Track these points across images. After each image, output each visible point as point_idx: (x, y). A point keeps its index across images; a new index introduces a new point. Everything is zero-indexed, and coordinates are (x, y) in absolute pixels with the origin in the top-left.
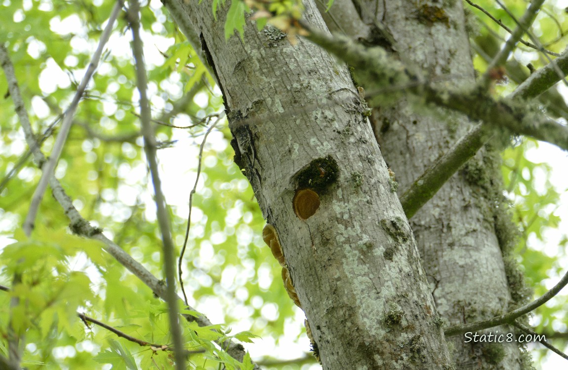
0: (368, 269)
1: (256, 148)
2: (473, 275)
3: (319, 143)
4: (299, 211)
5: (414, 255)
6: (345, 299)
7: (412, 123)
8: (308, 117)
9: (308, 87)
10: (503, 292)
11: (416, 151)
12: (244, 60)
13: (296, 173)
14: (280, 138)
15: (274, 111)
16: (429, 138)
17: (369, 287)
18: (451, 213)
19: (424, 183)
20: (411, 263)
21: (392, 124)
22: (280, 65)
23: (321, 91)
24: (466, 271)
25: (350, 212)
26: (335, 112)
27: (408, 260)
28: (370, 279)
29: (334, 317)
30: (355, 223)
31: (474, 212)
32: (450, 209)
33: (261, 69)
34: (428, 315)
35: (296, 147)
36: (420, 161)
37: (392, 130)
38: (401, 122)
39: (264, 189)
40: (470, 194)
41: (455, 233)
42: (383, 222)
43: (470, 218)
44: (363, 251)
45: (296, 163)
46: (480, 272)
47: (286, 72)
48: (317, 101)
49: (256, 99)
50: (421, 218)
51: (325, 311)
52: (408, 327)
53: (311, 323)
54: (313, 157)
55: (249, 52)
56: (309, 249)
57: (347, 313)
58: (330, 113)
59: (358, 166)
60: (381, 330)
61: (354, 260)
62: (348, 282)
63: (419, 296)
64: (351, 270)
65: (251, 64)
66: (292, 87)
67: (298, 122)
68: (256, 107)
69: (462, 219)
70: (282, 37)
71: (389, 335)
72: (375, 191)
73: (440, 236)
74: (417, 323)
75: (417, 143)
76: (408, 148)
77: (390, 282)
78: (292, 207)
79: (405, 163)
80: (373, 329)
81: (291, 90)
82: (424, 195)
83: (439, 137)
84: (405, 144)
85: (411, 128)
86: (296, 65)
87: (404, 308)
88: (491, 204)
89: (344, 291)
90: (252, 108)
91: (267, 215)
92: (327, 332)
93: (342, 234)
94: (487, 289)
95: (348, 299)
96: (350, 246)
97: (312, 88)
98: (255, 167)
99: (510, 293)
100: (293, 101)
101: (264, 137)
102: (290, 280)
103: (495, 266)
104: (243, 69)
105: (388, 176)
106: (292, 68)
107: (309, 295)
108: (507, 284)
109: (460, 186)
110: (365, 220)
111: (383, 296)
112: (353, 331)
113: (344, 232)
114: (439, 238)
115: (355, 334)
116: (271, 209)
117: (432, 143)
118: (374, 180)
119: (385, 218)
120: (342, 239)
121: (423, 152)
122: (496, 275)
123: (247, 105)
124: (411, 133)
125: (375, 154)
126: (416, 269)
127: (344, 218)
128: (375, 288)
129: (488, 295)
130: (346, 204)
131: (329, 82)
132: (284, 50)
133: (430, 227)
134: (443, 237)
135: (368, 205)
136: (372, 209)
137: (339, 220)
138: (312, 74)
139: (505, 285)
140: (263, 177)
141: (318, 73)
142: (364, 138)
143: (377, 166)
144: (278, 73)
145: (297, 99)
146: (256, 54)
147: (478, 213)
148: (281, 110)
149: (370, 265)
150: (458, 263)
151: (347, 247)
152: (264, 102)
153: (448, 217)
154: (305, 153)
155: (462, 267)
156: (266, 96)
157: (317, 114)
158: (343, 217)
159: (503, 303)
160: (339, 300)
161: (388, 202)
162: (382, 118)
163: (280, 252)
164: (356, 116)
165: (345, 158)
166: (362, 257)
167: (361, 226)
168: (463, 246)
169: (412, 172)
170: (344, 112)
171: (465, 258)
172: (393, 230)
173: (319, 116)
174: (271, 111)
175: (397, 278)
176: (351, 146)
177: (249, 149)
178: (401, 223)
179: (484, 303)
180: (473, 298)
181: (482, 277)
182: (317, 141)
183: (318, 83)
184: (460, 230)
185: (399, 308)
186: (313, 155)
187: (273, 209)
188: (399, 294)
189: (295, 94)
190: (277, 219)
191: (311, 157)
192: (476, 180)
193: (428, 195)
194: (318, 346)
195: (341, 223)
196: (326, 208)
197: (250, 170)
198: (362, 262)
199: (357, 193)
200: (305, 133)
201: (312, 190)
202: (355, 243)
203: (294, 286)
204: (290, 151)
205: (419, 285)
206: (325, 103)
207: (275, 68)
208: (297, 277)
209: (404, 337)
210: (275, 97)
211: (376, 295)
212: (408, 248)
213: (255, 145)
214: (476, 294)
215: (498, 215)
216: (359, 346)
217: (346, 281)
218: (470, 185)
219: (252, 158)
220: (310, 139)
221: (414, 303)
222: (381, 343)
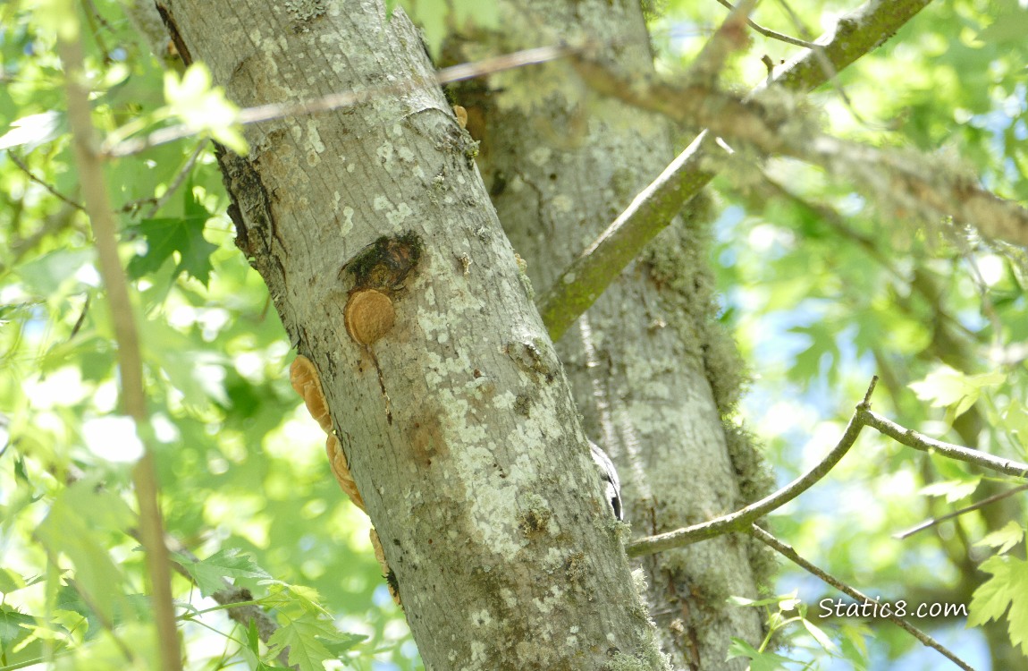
0: (486, 432)
1: (275, 218)
2: (669, 452)
3: (390, 206)
4: (355, 330)
5: (568, 406)
6: (445, 488)
7: (547, 177)
8: (370, 160)
9: (368, 105)
10: (725, 481)
11: (556, 228)
12: (249, 58)
13: (350, 261)
14: (319, 199)
15: (307, 149)
16: (580, 204)
17: (488, 467)
18: (625, 340)
19: (576, 280)
20: (562, 421)
21: (511, 180)
22: (314, 66)
23: (390, 113)
24: (655, 445)
25: (449, 329)
26: (417, 149)
27: (558, 415)
28: (490, 451)
29: (426, 522)
30: (459, 351)
31: (667, 338)
32: (623, 332)
33: (280, 73)
34: (597, 515)
35: (349, 212)
36: (565, 246)
37: (512, 192)
38: (527, 176)
39: (291, 292)
40: (659, 304)
41: (633, 377)
42: (510, 347)
43: (661, 348)
44: (475, 400)
45: (349, 242)
46: (682, 446)
47: (327, 78)
48: (385, 132)
49: (273, 128)
50: (569, 350)
51: (409, 512)
52: (560, 537)
53: (384, 534)
54: (381, 232)
55: (258, 43)
56: (376, 399)
57: (449, 513)
58: (408, 151)
59: (463, 246)
60: (511, 542)
61: (459, 417)
62: (449, 457)
63: (578, 481)
64: (454, 435)
65: (261, 65)
66: (338, 106)
67: (351, 168)
68: (273, 142)
69: (645, 350)
70: (318, 15)
71: (526, 551)
72: (495, 292)
73: (606, 382)
74: (577, 529)
75: (557, 214)
76: (542, 224)
77: (525, 457)
78: (342, 324)
79: (537, 252)
80: (497, 543)
81: (336, 111)
82: (578, 301)
83: (597, 202)
84: (536, 216)
85: (548, 188)
86: (344, 65)
87: (552, 502)
88: (697, 324)
89: (443, 475)
90: (265, 146)
91: (296, 340)
92: (413, 551)
93: (436, 370)
94: (695, 477)
95: (451, 488)
96: (453, 392)
97: (375, 105)
98: (274, 252)
99: (737, 484)
100: (341, 131)
101: (291, 197)
102: (343, 457)
103: (708, 435)
104: (247, 75)
105: (516, 266)
106: (337, 72)
107: (379, 483)
108: (731, 469)
109: (639, 289)
110: (477, 343)
111: (514, 481)
112: (461, 547)
113: (440, 366)
114: (604, 386)
115: (465, 552)
116: (304, 329)
117: (586, 214)
118: (491, 271)
119: (514, 339)
120: (438, 380)
121: (570, 229)
122: (710, 451)
123: (257, 139)
124: (546, 196)
125: (491, 225)
126: (571, 431)
127: (440, 341)
128: (500, 466)
129: (697, 488)
130: (443, 316)
131: (406, 97)
132: (323, 39)
133: (586, 367)
134: (611, 385)
135: (482, 316)
136: (489, 324)
137: (434, 345)
138: (374, 81)
139: (727, 469)
140: (287, 270)
141: (385, 80)
142: (470, 197)
143: (495, 246)
144: (312, 80)
145: (348, 126)
146: (272, 47)
147: (673, 340)
148: (320, 148)
149: (489, 426)
150: (641, 430)
151: (446, 393)
152: (288, 134)
153: (619, 347)
154: (366, 225)
155: (647, 437)
156: (292, 123)
157: (385, 153)
158: (437, 339)
159: (724, 502)
160: (433, 491)
161: (518, 311)
162: (493, 171)
163: (323, 406)
164: (454, 158)
165: (438, 232)
166: (474, 411)
167: (471, 355)
168: (648, 399)
169: (550, 267)
170: (432, 150)
171: (653, 422)
172: (529, 359)
173: (389, 156)
174: (301, 149)
175: (537, 447)
176: (448, 210)
177: (262, 220)
178: (543, 348)
179: (690, 502)
180: (670, 493)
181: (684, 454)
182: (386, 202)
183: (386, 98)
184: (643, 371)
185: (545, 503)
186: (380, 228)
187: (309, 327)
188: (542, 477)
189: (344, 118)
190: (315, 347)
191: (377, 232)
192: (669, 279)
193: (583, 300)
194: (398, 576)
195: (434, 350)
196: (406, 325)
197: (264, 258)
198: (473, 419)
199: (462, 295)
200: (364, 188)
201: (380, 291)
202: (461, 386)
203: (350, 468)
204: (338, 221)
205: (578, 461)
206: (400, 133)
207: (307, 70)
208: (355, 452)
209: (554, 555)
210: (309, 123)
211: (501, 480)
212: (557, 395)
213: (273, 212)
214: (675, 485)
215: (711, 343)
216: (473, 573)
217: (446, 455)
218: (658, 287)
219: (267, 236)
220: (374, 198)
221: (570, 493)
222: (513, 567)
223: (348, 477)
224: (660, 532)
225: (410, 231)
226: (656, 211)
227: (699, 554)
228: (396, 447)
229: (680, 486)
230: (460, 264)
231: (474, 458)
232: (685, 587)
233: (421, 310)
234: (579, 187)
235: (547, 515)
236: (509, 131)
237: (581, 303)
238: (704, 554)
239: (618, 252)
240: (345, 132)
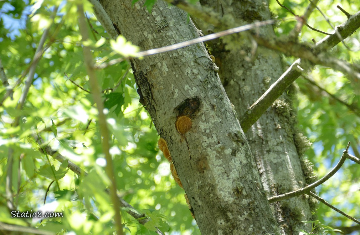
0: (222, 161)
1: (153, 93)
2: (282, 169)
4: (179, 129)
5: (249, 153)
6: (209, 180)
7: (242, 80)
8: (183, 73)
9: (182, 56)
10: (301, 178)
11: (245, 96)
12: (143, 41)
13: (177, 106)
14: (167, 87)
15: (162, 70)
16: (253, 88)
17: (223, 173)
18: (268, 133)
19: (251, 113)
20: (247, 158)
21: (230, 81)
22: (165, 43)
23: (190, 58)
24: (278, 166)
25: (210, 128)
26: (199, 70)
27: (245, 156)
28: (223, 168)
29: (203, 191)
30: (213, 135)
31: (281, 132)
32: (267, 130)
33: (154, 46)
34: (259, 188)
35: (176, 91)
36: (248, 102)
37: (230, 85)
39: (158, 117)
40: (279, 121)
41: (271, 144)
42: (230, 134)
43: (279, 135)
44: (219, 151)
45: (177, 100)
46: (287, 167)
48: (188, 64)
49: (152, 63)
50: (249, 136)
51: (197, 188)
52: (247, 196)
53: (189, 195)
54: (187, 97)
55: (146, 36)
56: (186, 151)
57: (210, 188)
58: (196, 70)
59: (214, 101)
60: (231, 197)
61: (213, 157)
62: (210, 170)
63: (252, 177)
64: (212, 163)
65: (147, 43)
66: (172, 56)
67: (177, 76)
68: (152, 68)
70: (166, 26)
71: (236, 200)
72: (225, 116)
73: (262, 146)
74: (252, 193)
76: (240, 95)
77: (235, 170)
78: (175, 127)
79: (239, 104)
80: (226, 198)
81: (172, 57)
82: (252, 120)
83: (258, 88)
84: (238, 93)
85: (242, 83)
86: (174, 42)
87: (244, 184)
88: (291, 127)
89: (208, 176)
90: (149, 69)
91: (160, 133)
92: (199, 201)
93: (205, 142)
94: (291, 177)
95: (211, 180)
96: (211, 149)
97: (185, 56)
98: (152, 104)
99: (305, 179)
100: (173, 64)
101: (158, 86)
102: (175, 171)
103: (295, 163)
104: (143, 46)
105: (231, 107)
107: (187, 179)
108: (303, 174)
109: (272, 116)
110: (219, 133)
111: (231, 178)
112: (214, 199)
113: (207, 140)
114: (261, 148)
115: (216, 201)
116: (162, 129)
117: (254, 91)
118: (223, 109)
119: (231, 131)
120: (206, 145)
121: (249, 97)
122: (296, 168)
123: (146, 67)
124: (241, 86)
125: (223, 94)
126: (250, 161)
127: (207, 132)
128: (227, 173)
129: (292, 181)
130: (208, 124)
131: (195, 52)
132: (167, 34)
133: (255, 142)
134: (263, 147)
135: (220, 124)
136: (223, 126)
137: (205, 133)
139: (302, 174)
140: (156, 110)
141: (188, 47)
142: (216, 85)
143: (224, 101)
145: (176, 63)
146: (151, 37)
147: (284, 132)
148: (167, 70)
150: (273, 162)
151: (209, 149)
152: (156, 65)
153: (266, 135)
154: (182, 94)
155: (275, 164)
156: (158, 62)
157: (188, 71)
158: (206, 132)
159: (300, 185)
160: (205, 181)
161: (232, 122)
162: (224, 78)
163: (169, 154)
164: (211, 72)
165: (206, 97)
166: (218, 155)
167: (217, 137)
168: (275, 152)
169: (243, 109)
170: (204, 70)
171: (277, 159)
172: (236, 138)
173: (189, 72)
175: (239, 166)
176: (209, 89)
177: (148, 94)
178: (240, 134)
179: (290, 185)
180: (283, 182)
181: (287, 170)
182: (189, 87)
183: (188, 53)
184: (273, 143)
185: (242, 185)
186: (187, 96)
187: (164, 128)
188: (241, 176)
189: (175, 60)
190: (166, 135)
191: (186, 97)
192: (282, 112)
193: (254, 119)
194: (194, 209)
195: (205, 135)
196: (196, 127)
197: (149, 106)
198: (218, 158)
199: (214, 117)
200: (181, 82)
201: (187, 116)
202: (214, 147)
203: (178, 174)
204: (173, 93)
205: (252, 171)
206: (193, 65)
207: (162, 44)
208: (180, 169)
209: (245, 202)
210: (163, 62)
211: (227, 177)
212: (245, 149)
213: (152, 91)
214: (285, 180)
215: (296, 133)
216: (218, 208)
217: (209, 170)
218: (278, 116)
219: (150, 99)
220: (184, 86)
221: (250, 181)
222: (231, 206)
223: (177, 177)
224: (280, 195)
225: (197, 96)
226: (278, 90)
227: (293, 202)
228: (193, 167)
229: (286, 180)
230: (213, 107)
231: (218, 170)
232: (288, 213)
233: (200, 122)
234: (252, 83)
235: (242, 189)
236: (229, 65)
237: (253, 120)
238: (294, 202)
239: (265, 103)
240: (175, 64)
